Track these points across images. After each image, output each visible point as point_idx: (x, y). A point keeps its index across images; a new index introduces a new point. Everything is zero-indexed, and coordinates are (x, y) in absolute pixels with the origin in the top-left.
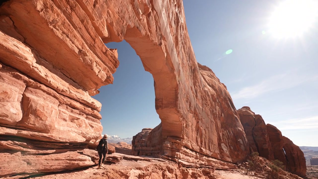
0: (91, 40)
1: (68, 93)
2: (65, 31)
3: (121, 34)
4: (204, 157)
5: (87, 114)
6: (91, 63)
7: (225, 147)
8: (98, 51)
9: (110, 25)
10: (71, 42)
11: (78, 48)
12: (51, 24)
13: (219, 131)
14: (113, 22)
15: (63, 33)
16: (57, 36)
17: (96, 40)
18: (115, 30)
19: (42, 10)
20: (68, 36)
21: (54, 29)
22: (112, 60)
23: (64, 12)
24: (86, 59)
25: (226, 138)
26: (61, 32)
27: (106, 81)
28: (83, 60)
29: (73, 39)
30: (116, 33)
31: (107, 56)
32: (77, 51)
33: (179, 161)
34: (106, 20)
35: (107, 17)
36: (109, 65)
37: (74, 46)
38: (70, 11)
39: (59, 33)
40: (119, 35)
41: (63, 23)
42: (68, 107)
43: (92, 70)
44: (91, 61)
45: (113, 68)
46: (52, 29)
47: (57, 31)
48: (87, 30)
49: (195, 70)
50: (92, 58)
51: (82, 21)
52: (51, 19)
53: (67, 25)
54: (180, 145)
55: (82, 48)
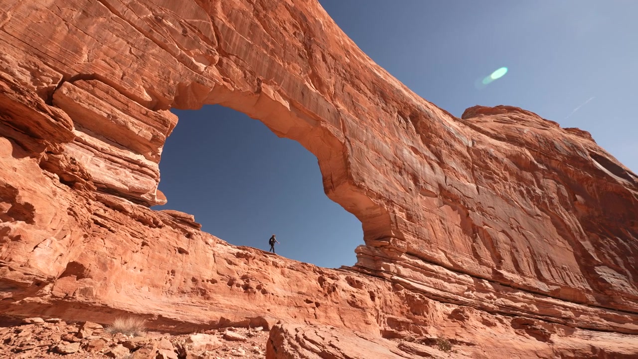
0: (123, 106)
1: (110, 151)
2: (91, 102)
3: (168, 94)
4: (520, 293)
5: (132, 169)
6: (126, 124)
7: (614, 275)
8: (134, 113)
9: (150, 90)
10: (98, 110)
11: (107, 113)
12: (76, 101)
13: (578, 238)
14: (152, 86)
15: (89, 104)
16: (85, 108)
17: (129, 105)
18: (158, 92)
19: (67, 93)
20: (94, 106)
21: (80, 103)
22: (158, 120)
23: (87, 90)
24: (118, 121)
25: (613, 253)
26: (87, 104)
27: (152, 139)
28: (116, 122)
29: (100, 107)
30: (161, 94)
31: (148, 117)
32: (105, 115)
33: (393, 278)
34: (144, 87)
35: (143, 84)
36: (154, 125)
37: (102, 112)
38: (92, 88)
39: (86, 106)
40: (165, 95)
41: (88, 98)
42: (107, 160)
43: (129, 129)
44: (124, 122)
45: (161, 127)
46: (79, 104)
47: (83, 104)
48: (115, 98)
49: (417, 116)
50: (125, 120)
51: (107, 93)
52: (75, 97)
53: (91, 98)
54: (393, 250)
55: (112, 113)
